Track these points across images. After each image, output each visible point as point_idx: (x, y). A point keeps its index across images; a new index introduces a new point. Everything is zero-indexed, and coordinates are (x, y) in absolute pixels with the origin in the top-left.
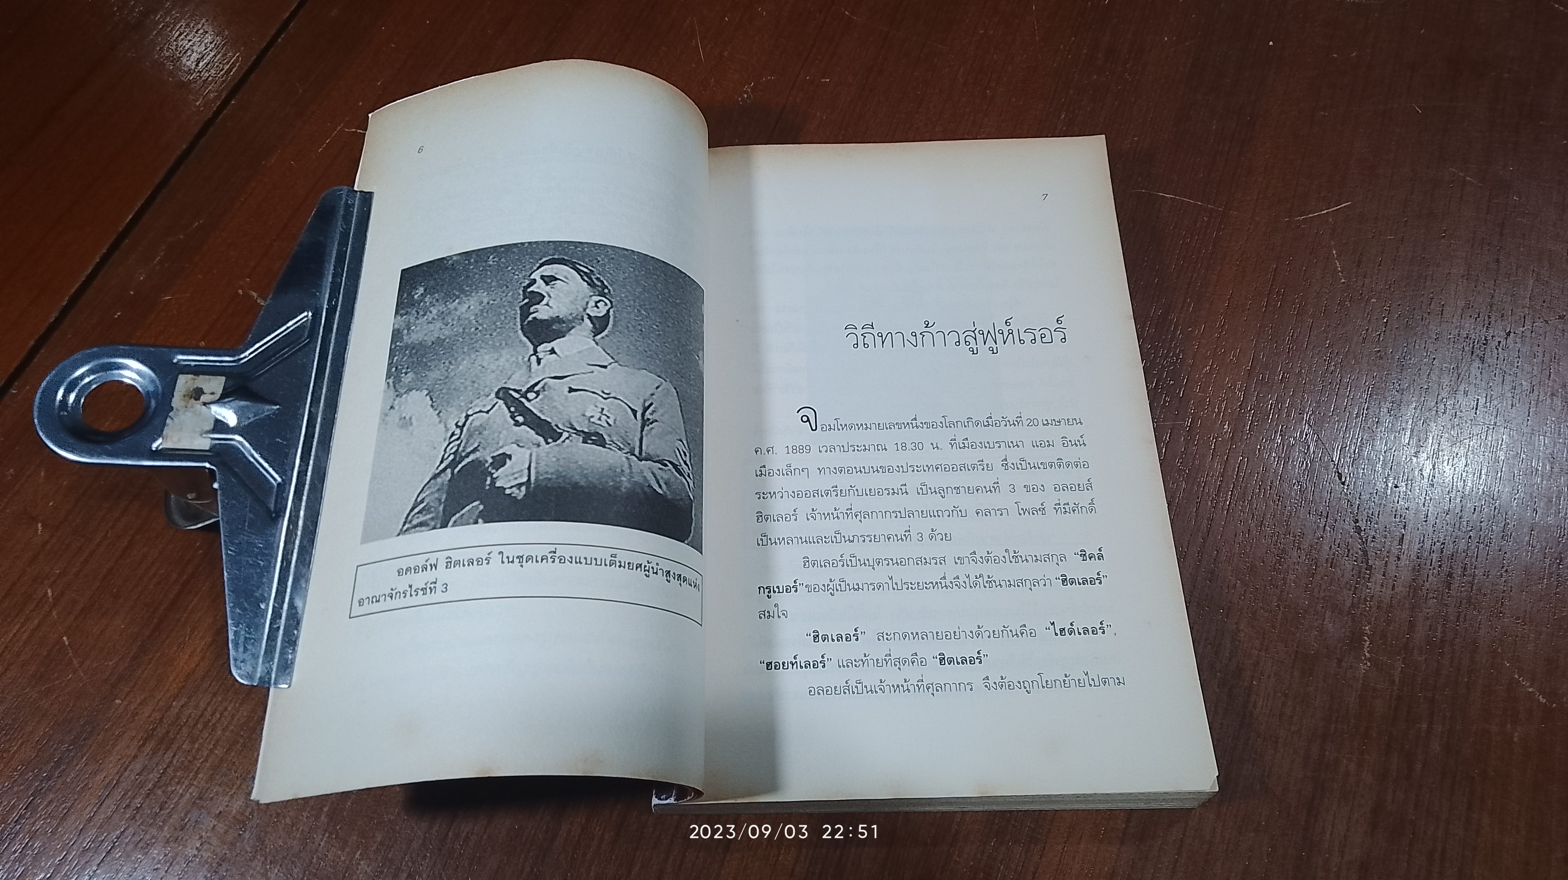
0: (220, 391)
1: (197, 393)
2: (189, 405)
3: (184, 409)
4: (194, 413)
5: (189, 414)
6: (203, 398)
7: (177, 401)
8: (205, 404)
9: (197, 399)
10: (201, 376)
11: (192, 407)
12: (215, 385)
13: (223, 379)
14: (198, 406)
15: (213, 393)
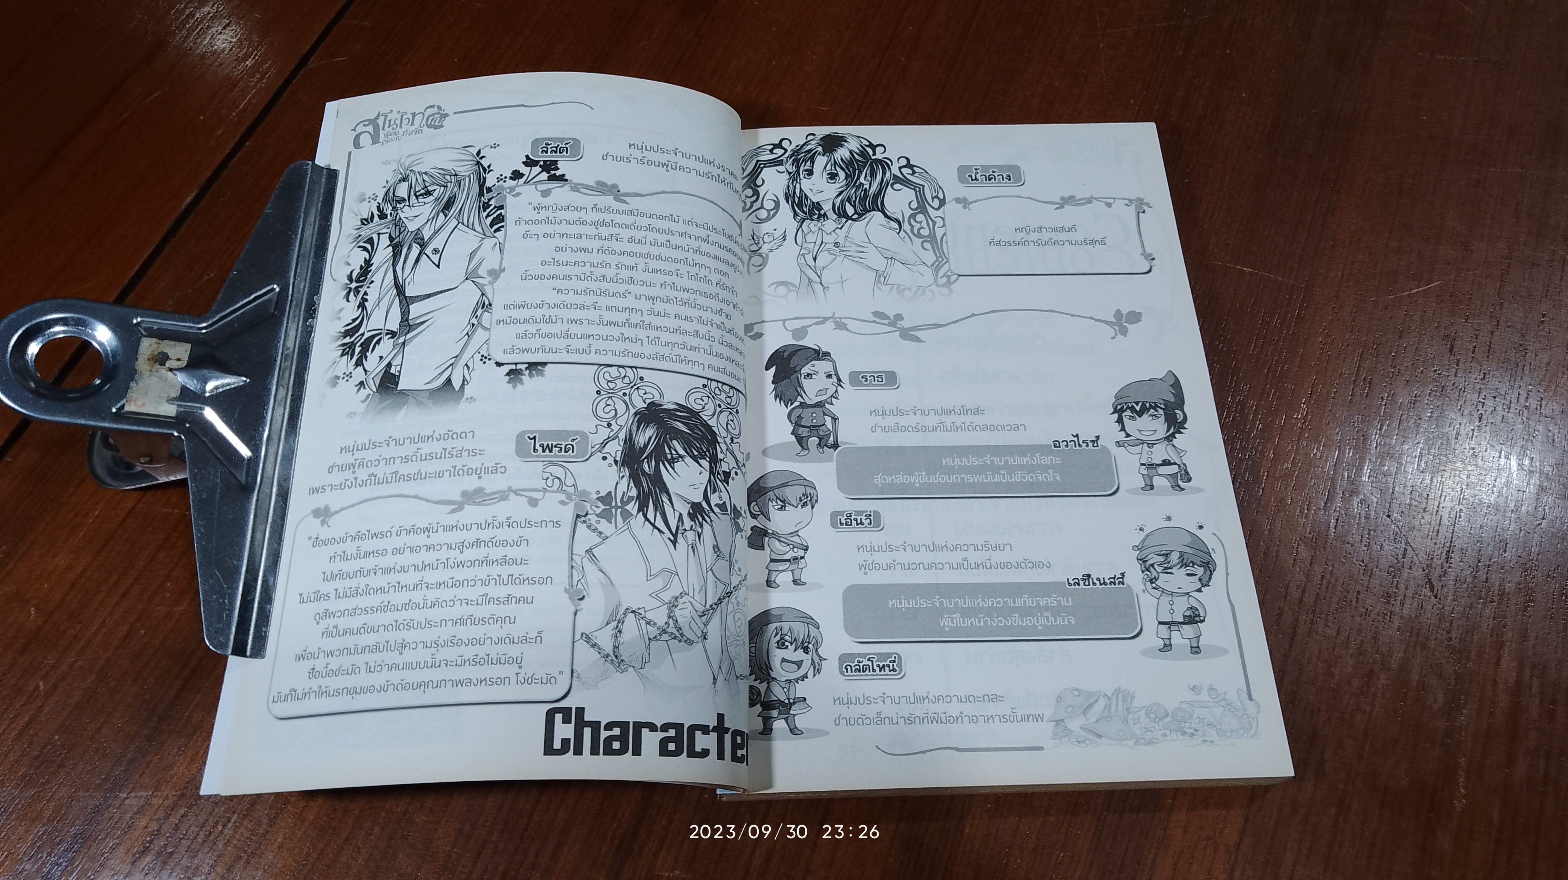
0: (185, 357)
1: (161, 359)
2: (154, 369)
3: (149, 373)
4: (160, 377)
5: (154, 378)
6: (169, 364)
7: (142, 364)
8: (171, 370)
9: (163, 364)
10: (167, 342)
11: (157, 371)
12: (180, 352)
13: (188, 346)
14: (163, 371)
15: (179, 360)
